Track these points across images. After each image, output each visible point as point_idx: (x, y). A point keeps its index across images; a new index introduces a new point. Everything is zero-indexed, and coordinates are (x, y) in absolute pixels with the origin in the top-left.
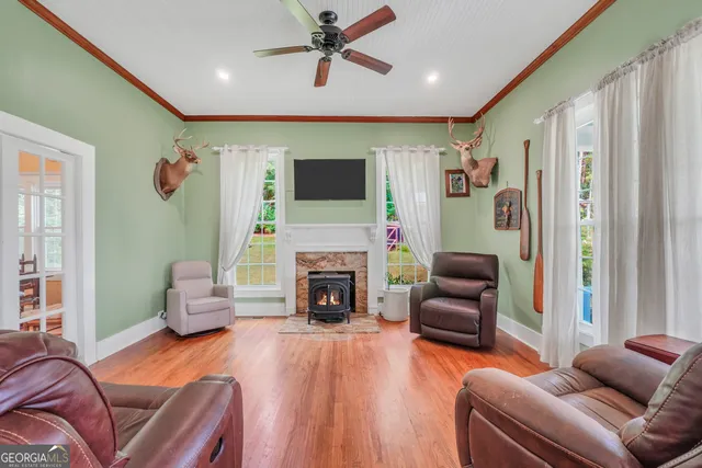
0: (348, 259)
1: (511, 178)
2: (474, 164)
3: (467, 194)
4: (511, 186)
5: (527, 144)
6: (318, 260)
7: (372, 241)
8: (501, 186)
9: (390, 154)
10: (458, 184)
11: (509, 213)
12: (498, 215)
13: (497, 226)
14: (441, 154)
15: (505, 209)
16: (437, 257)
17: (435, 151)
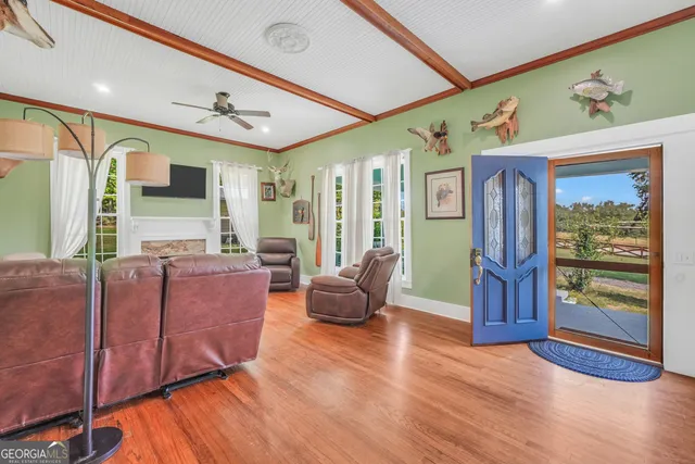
0: (189, 245)
1: (304, 194)
2: (283, 183)
3: (274, 200)
4: (304, 199)
5: (313, 178)
6: (162, 247)
7: (209, 231)
8: (298, 198)
9: (224, 167)
10: (269, 192)
11: (301, 214)
12: (295, 215)
13: (294, 221)
14: (259, 171)
15: (300, 211)
16: (260, 241)
17: (255, 168)
